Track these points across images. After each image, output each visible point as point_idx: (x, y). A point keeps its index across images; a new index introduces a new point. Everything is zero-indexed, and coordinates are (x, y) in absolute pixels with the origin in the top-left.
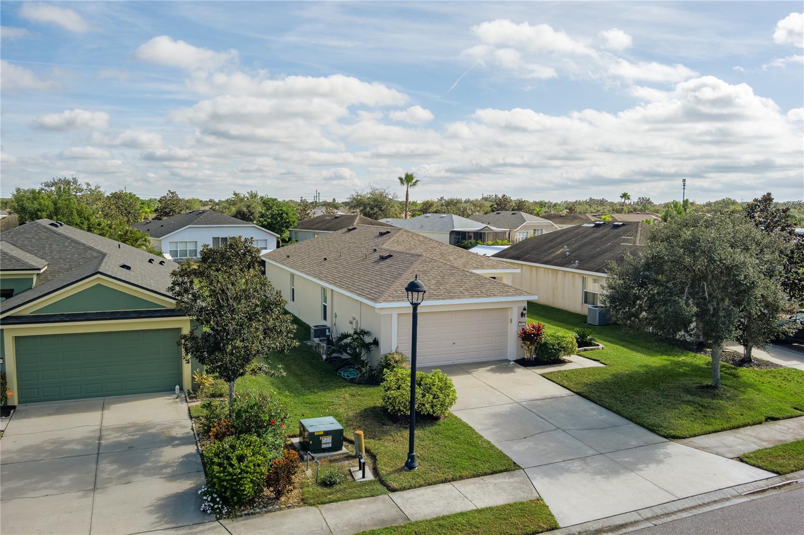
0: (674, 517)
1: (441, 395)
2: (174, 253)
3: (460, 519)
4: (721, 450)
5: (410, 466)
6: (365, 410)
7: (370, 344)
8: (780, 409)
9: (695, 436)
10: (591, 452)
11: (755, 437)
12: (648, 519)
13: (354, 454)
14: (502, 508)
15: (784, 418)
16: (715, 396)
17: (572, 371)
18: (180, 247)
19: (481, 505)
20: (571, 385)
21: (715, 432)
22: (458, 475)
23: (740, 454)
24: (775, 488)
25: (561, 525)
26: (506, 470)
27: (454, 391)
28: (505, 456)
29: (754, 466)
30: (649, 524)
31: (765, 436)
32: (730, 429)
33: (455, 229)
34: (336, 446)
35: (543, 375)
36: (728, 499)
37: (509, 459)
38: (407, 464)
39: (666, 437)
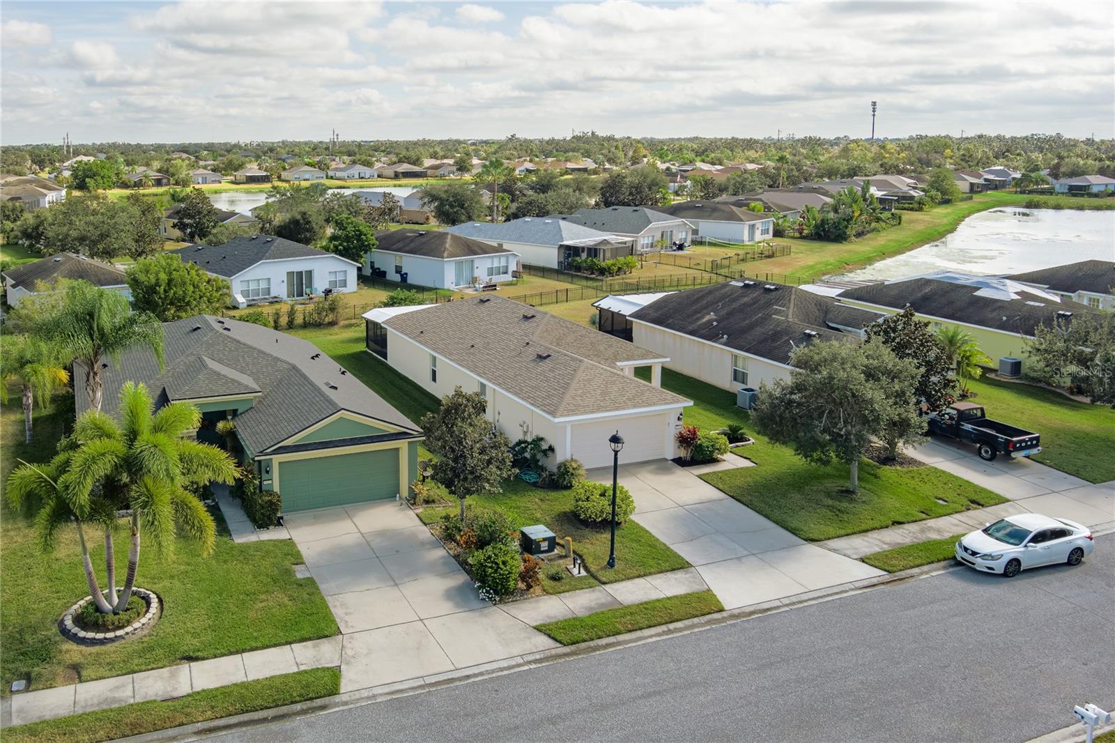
0: (806, 604)
1: (623, 506)
2: (245, 294)
3: (657, 604)
4: (848, 552)
5: (611, 564)
6: (559, 515)
7: (547, 450)
8: (907, 514)
9: (829, 539)
10: (746, 553)
11: (879, 540)
12: (787, 605)
13: (564, 554)
14: (686, 596)
15: (908, 522)
16: (852, 501)
17: (726, 472)
18: (253, 286)
19: (669, 595)
20: (726, 488)
21: (847, 535)
22: (648, 571)
23: (862, 555)
24: (883, 583)
25: (726, 608)
26: (681, 568)
27: (632, 502)
28: (679, 556)
29: (872, 565)
30: (786, 609)
31: (888, 539)
32: (860, 532)
33: (566, 243)
34: (551, 549)
35: (700, 477)
36: (846, 591)
37: (683, 559)
38: (609, 563)
39: (806, 540)
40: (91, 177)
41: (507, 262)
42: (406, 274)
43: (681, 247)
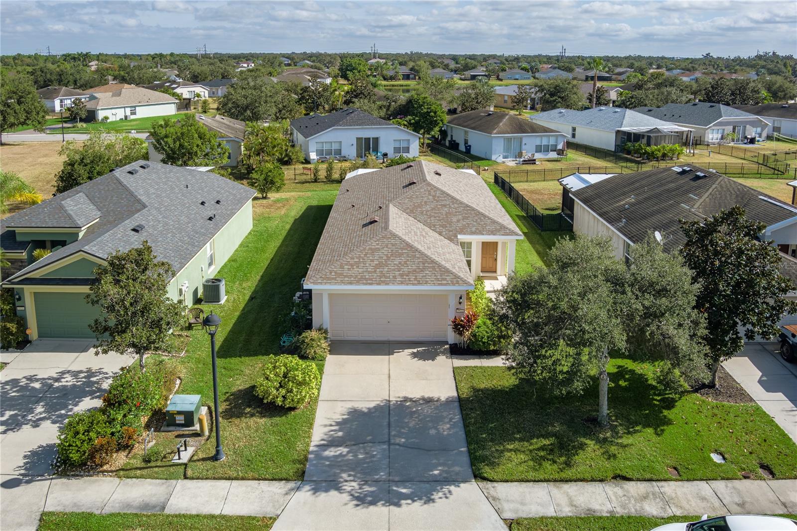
2: (320, 152)
15: (636, 480)
17: (488, 369)
18: (326, 147)
19: (227, 510)
22: (242, 475)
23: (521, 515)
26: (285, 479)
31: (583, 499)
33: (623, 129)
34: (188, 424)
35: (454, 369)
39: (475, 476)
40: (351, 71)
41: (557, 142)
42: (470, 146)
43: (752, 141)
